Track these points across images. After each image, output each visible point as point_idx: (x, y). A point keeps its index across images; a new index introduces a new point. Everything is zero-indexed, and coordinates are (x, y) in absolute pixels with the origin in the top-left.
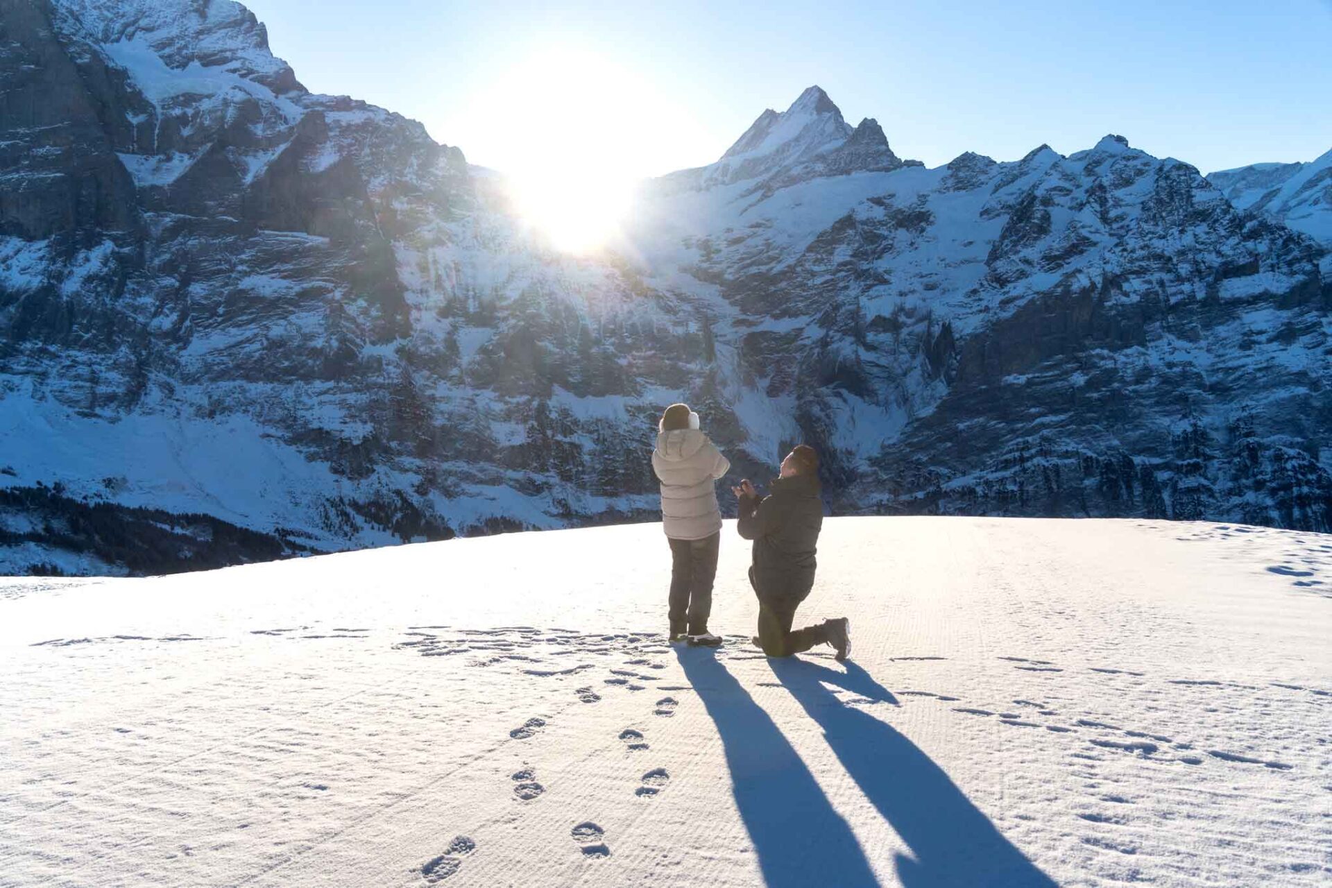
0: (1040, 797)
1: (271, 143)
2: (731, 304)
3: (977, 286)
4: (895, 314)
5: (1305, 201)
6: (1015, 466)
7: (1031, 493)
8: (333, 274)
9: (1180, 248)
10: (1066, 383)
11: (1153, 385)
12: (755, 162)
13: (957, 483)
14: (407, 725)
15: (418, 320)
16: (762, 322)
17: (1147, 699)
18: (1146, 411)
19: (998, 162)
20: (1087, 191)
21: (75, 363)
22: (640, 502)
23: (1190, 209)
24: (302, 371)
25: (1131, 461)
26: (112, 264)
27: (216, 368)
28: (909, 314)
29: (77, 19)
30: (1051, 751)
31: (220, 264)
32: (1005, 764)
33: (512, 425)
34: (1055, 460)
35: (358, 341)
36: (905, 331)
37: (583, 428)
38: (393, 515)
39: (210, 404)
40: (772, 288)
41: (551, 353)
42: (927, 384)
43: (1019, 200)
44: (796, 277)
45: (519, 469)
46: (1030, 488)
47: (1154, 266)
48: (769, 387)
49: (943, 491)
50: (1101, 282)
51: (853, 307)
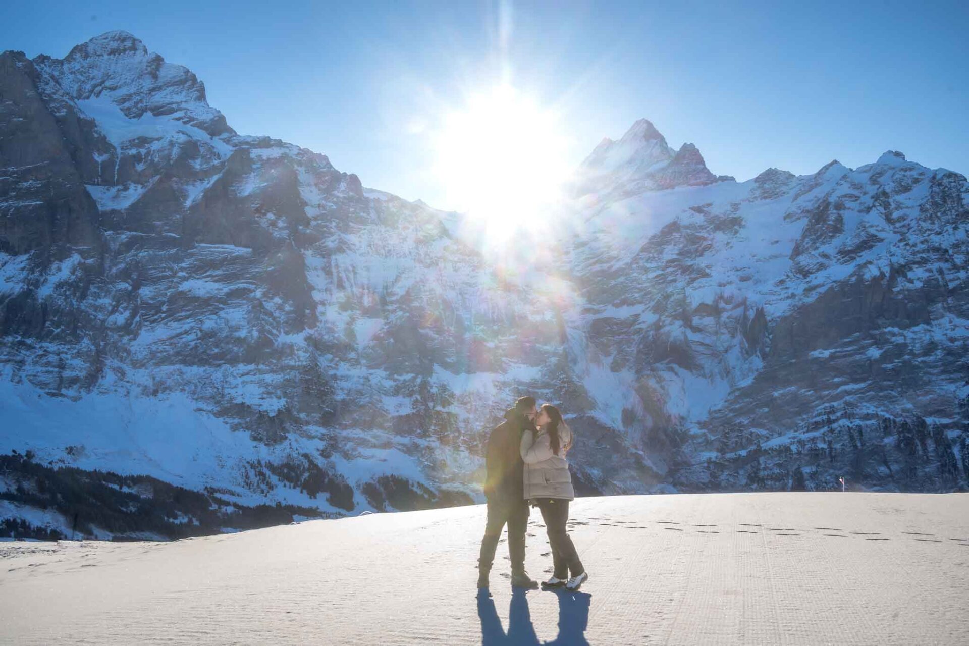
1: (207, 173)
2: (581, 295)
3: (784, 277)
4: (716, 302)
6: (823, 427)
7: (839, 451)
8: (254, 277)
9: (954, 242)
10: (864, 357)
11: (939, 357)
13: (775, 442)
15: (323, 314)
16: (605, 310)
18: (934, 378)
19: (797, 175)
20: (872, 197)
21: (46, 353)
23: (961, 210)
24: (228, 357)
25: (924, 422)
26: (79, 273)
27: (159, 355)
28: (728, 301)
29: (57, 82)
31: (165, 271)
33: (400, 399)
34: (858, 422)
35: (274, 331)
36: (725, 316)
37: (458, 400)
38: (302, 475)
39: (154, 384)
40: (613, 282)
41: (431, 339)
42: (746, 360)
43: (816, 206)
44: (633, 273)
45: (406, 435)
46: (838, 446)
47: (933, 257)
48: (612, 364)
49: (763, 449)
50: (889, 271)
51: (681, 296)
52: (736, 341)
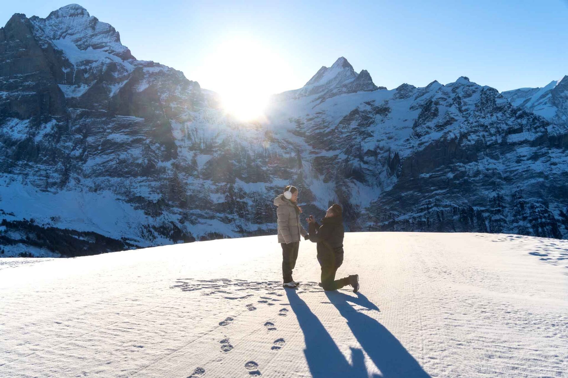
0: (439, 349)
1: (121, 80)
2: (309, 145)
3: (409, 138)
4: (376, 149)
5: (541, 103)
6: (425, 211)
7: (432, 222)
8: (146, 133)
9: (491, 122)
10: (445, 177)
11: (481, 178)
12: (318, 88)
13: (402, 218)
14: (176, 320)
15: (180, 152)
16: (321, 152)
17: (481, 308)
18: (478, 188)
19: (417, 87)
20: (453, 99)
21: (40, 170)
22: (271, 226)
23: (495, 106)
24: (133, 173)
25: (472, 209)
26: (56, 129)
27: (97, 171)
28: (381, 149)
29: (43, 30)
30: (442, 330)
31: (100, 129)
32: (424, 335)
33: (219, 195)
34: (441, 209)
35: (156, 160)
36: (380, 156)
37: (248, 196)
38: (170, 232)
39: (95, 186)
40: (325, 139)
41: (235, 165)
42: (389, 178)
43: (425, 103)
44: (335, 134)
45: (222, 213)
46: (431, 220)
47: (481, 129)
48: (324, 179)
50: (459, 136)
51: (358, 146)
52: (385, 169)
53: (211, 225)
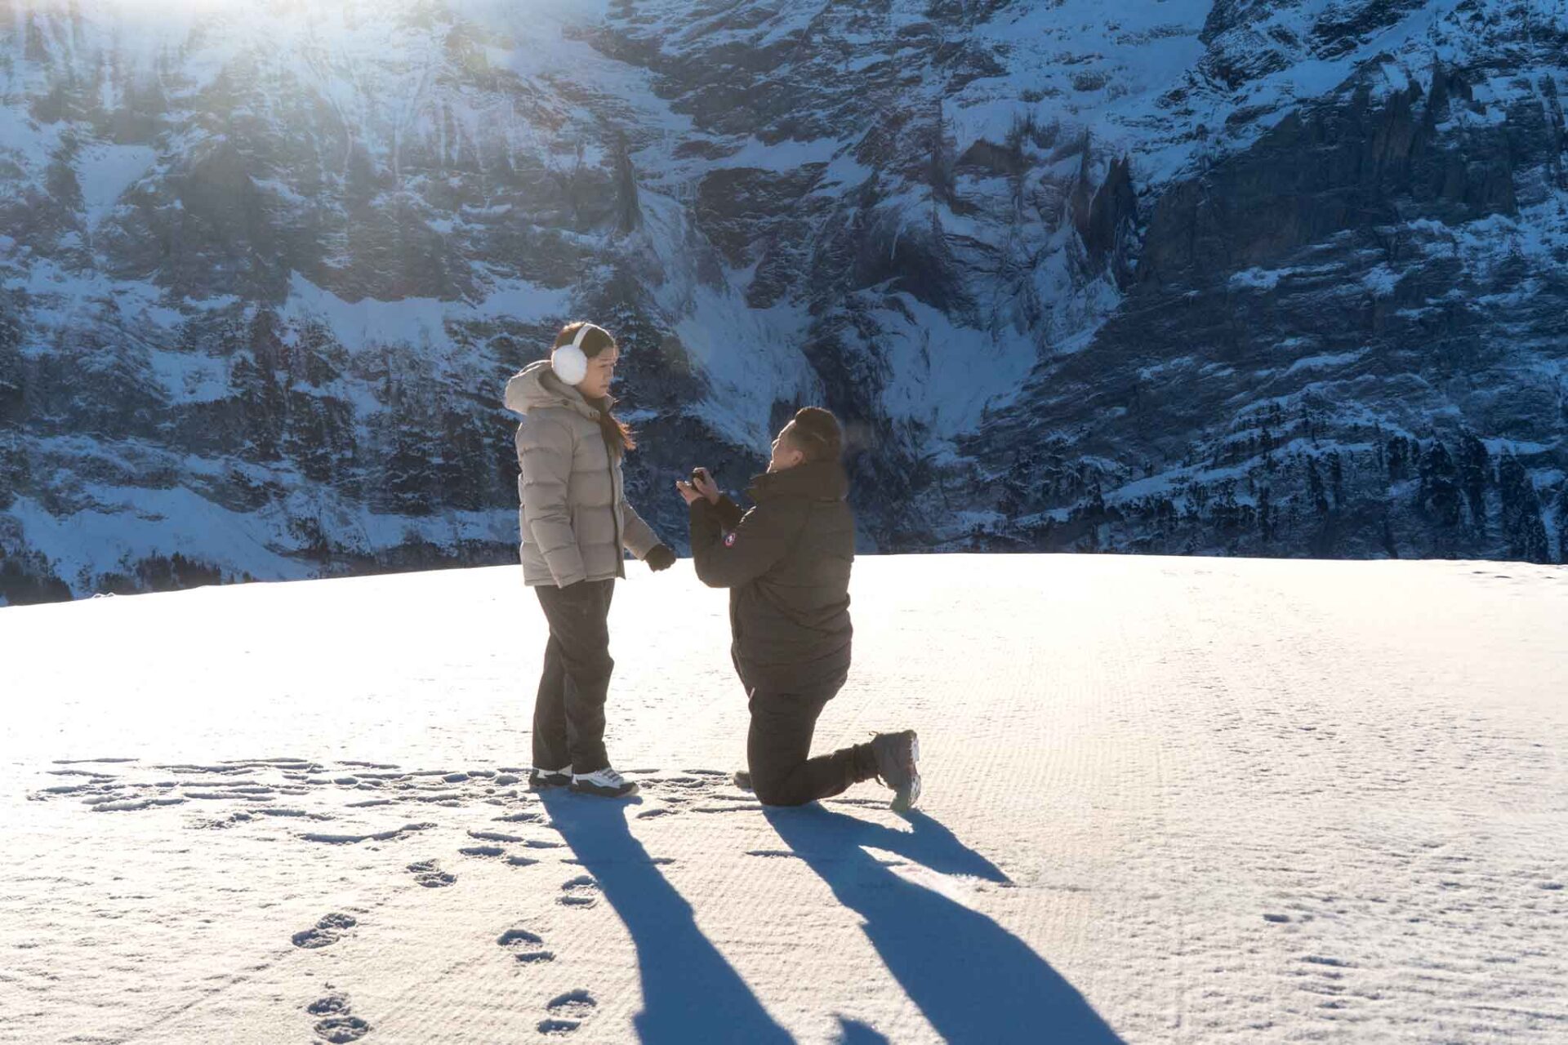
2: (675, 109)
3: (1182, 84)
4: (1016, 138)
6: (1251, 456)
7: (1283, 512)
10: (1356, 288)
11: (1528, 295)
13: (1137, 490)
16: (738, 148)
18: (1513, 346)
22: (477, 525)
25: (1481, 449)
28: (1044, 140)
33: (199, 359)
34: (1332, 446)
36: (1034, 176)
40: (761, 78)
41: (288, 206)
42: (1079, 286)
44: (812, 57)
45: (214, 453)
46: (1282, 502)
47: (1535, 52)
48: (751, 287)
49: (1106, 506)
50: (1430, 82)
51: (928, 121)
52: (1057, 240)
53: (158, 518)
